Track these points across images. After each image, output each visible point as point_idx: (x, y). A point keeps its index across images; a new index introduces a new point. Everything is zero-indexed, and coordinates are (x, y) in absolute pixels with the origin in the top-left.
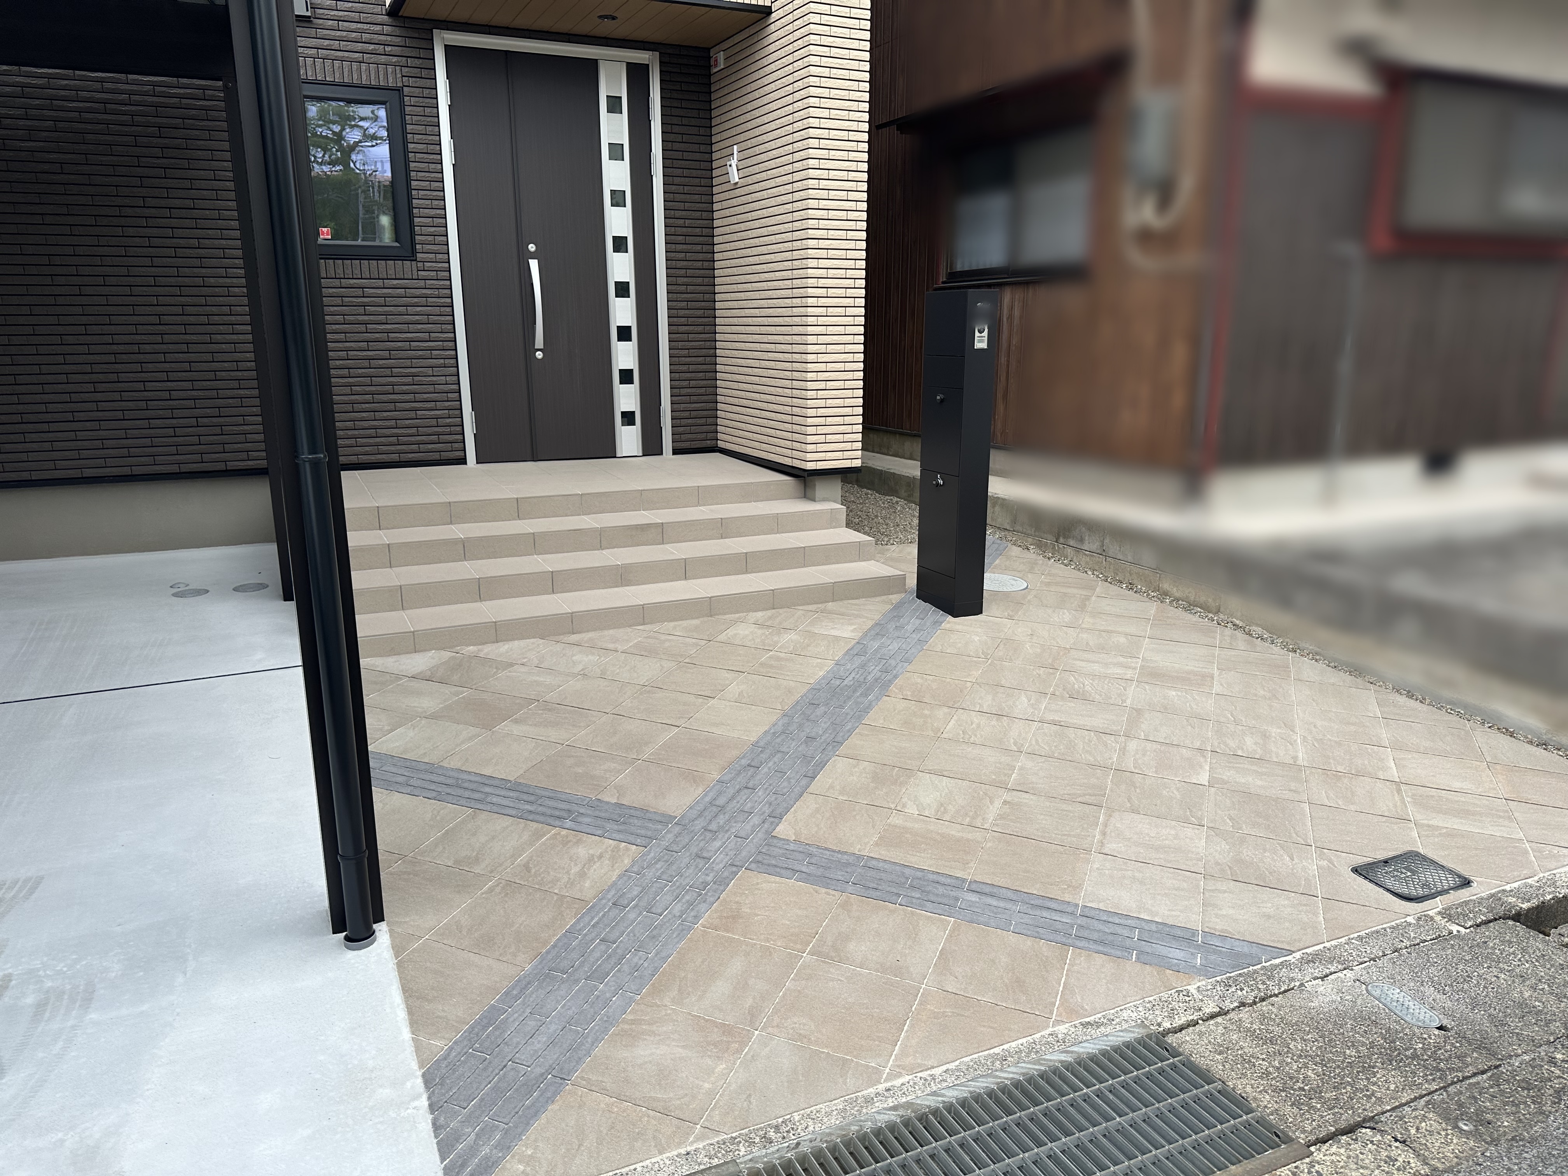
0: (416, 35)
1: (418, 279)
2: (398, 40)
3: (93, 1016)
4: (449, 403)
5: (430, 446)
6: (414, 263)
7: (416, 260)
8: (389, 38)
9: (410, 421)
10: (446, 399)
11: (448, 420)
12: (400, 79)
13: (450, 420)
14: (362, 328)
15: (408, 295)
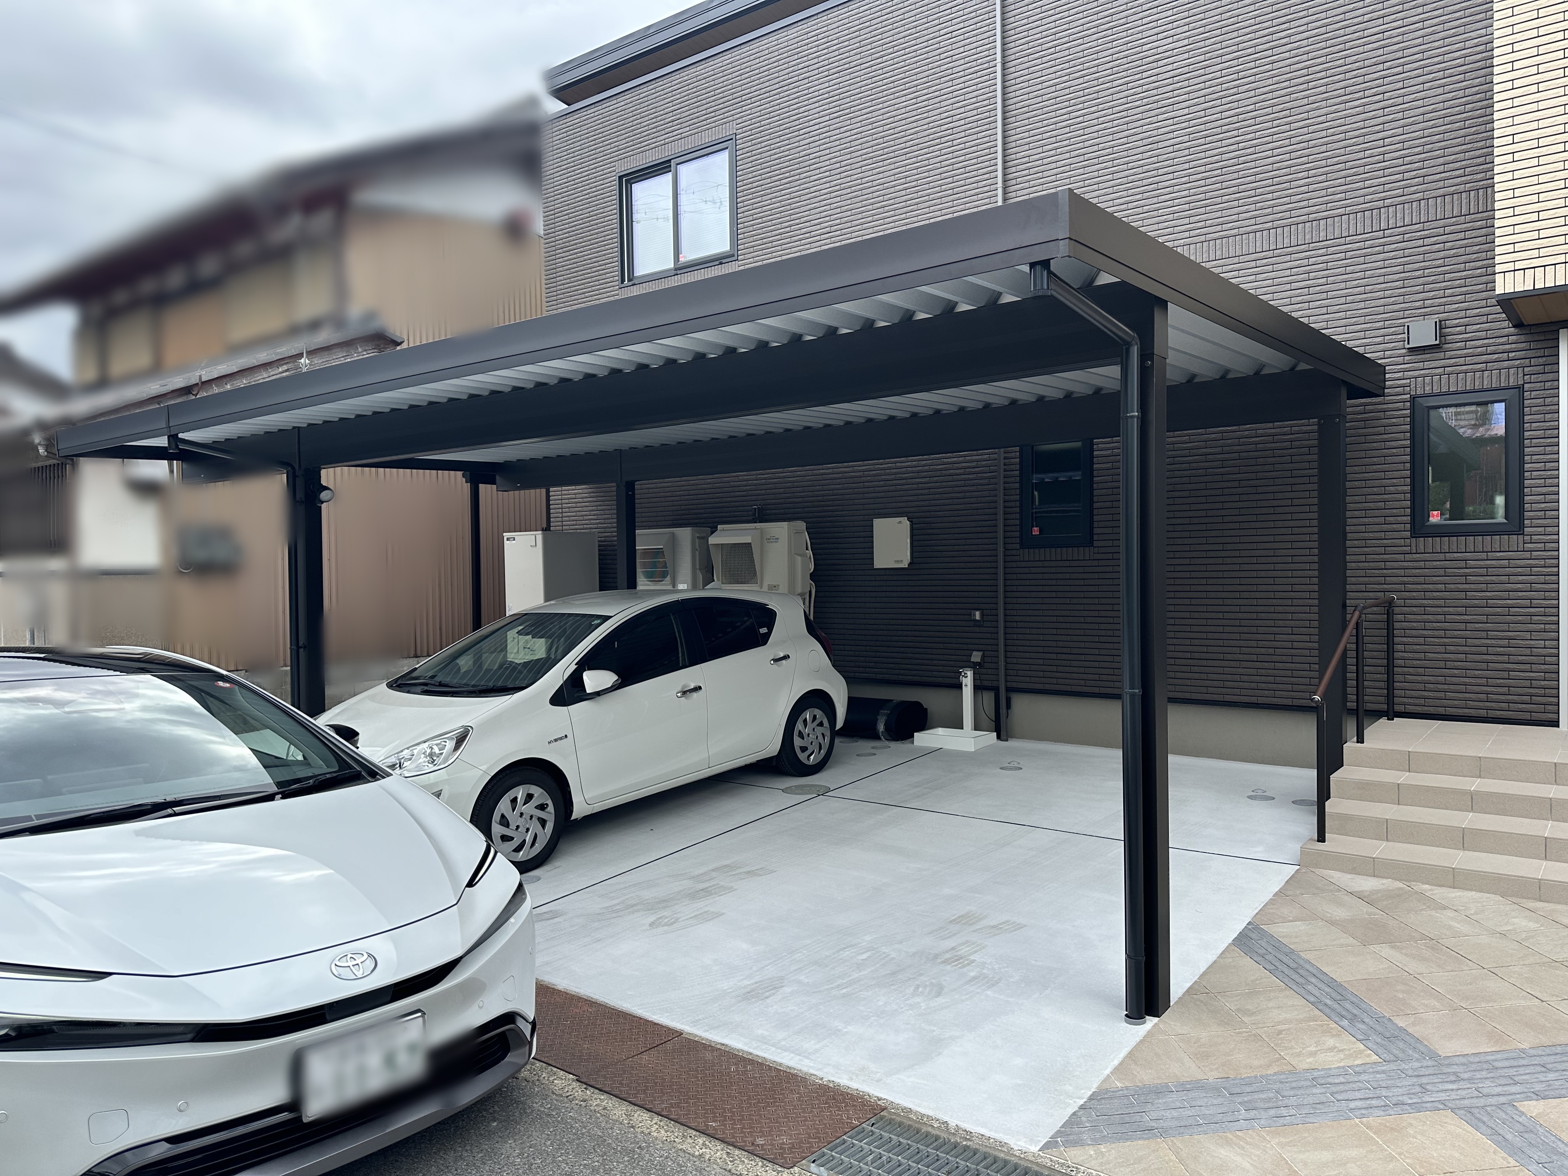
0: (1543, 338)
1: (1524, 551)
2: (1524, 345)
3: (989, 993)
4: (1546, 666)
5: (1520, 706)
6: (1521, 537)
7: (1523, 534)
8: (1513, 346)
9: (1502, 681)
10: (1543, 662)
11: (1543, 683)
12: (1522, 378)
13: (1546, 682)
14: (1463, 595)
15: (1511, 566)
